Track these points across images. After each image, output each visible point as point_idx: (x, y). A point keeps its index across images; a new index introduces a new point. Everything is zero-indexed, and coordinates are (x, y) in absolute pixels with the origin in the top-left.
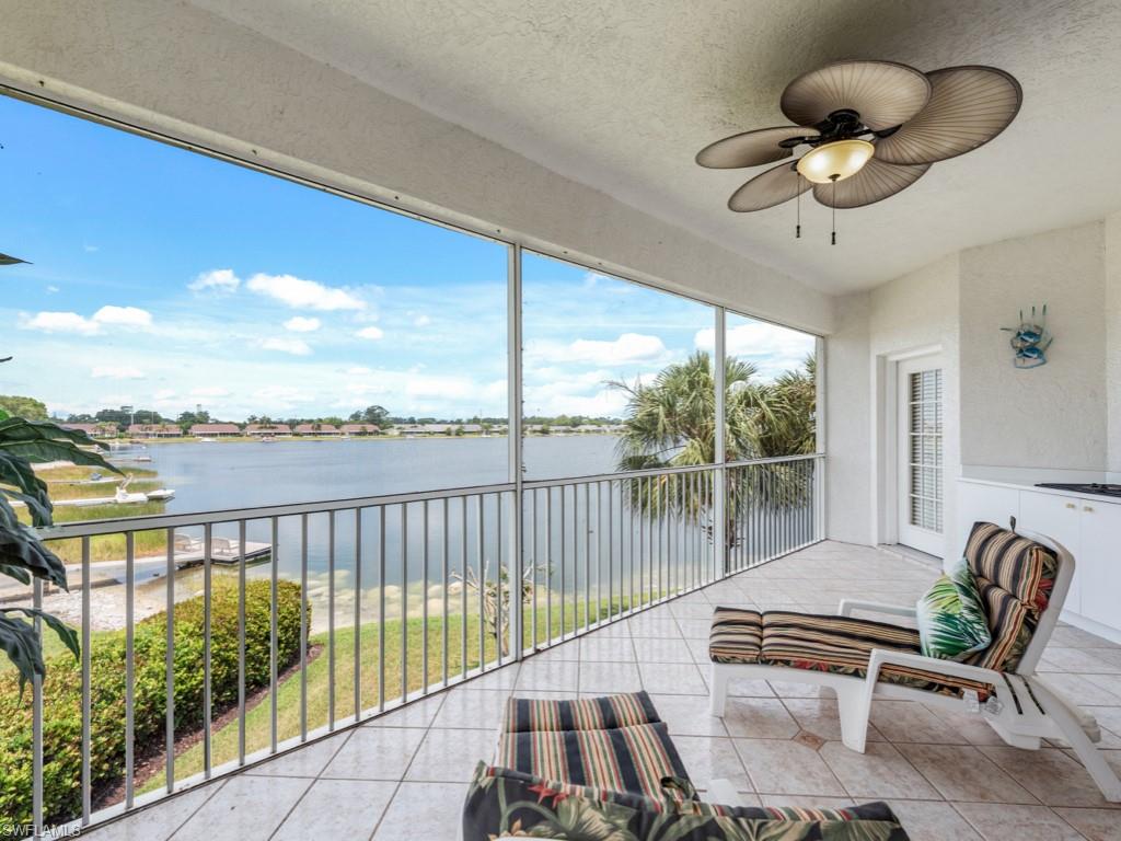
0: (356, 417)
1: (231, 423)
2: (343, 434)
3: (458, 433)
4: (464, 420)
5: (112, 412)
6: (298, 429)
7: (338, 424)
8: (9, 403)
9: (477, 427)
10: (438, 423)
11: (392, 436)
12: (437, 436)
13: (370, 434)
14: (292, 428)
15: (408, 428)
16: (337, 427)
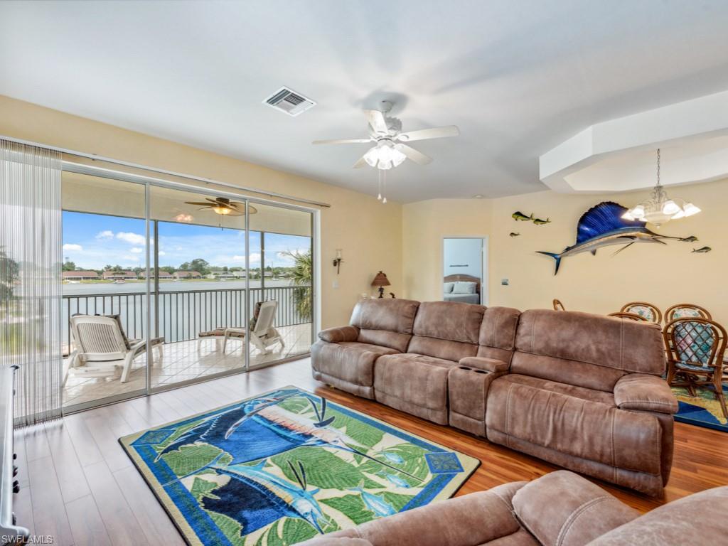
0: (184, 267)
1: (91, 270)
2: (175, 278)
11: (211, 279)
13: (194, 278)
14: (137, 274)
16: (171, 273)
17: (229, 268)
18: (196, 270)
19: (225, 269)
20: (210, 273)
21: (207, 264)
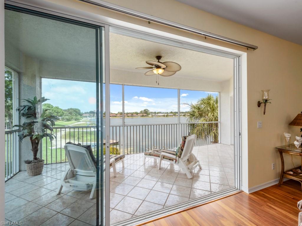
0: (141, 112)
1: (114, 114)
2: (138, 116)
3: (167, 116)
4: (169, 112)
5: (92, 111)
6: (128, 115)
7: (137, 113)
8: (74, 110)
9: (172, 114)
10: (162, 113)
11: (150, 117)
12: (161, 117)
13: (145, 116)
14: (127, 115)
15: (154, 114)
16: (137, 114)
17: (156, 112)
18: (145, 113)
19: (155, 113)
20: (150, 114)
21: (149, 111)
